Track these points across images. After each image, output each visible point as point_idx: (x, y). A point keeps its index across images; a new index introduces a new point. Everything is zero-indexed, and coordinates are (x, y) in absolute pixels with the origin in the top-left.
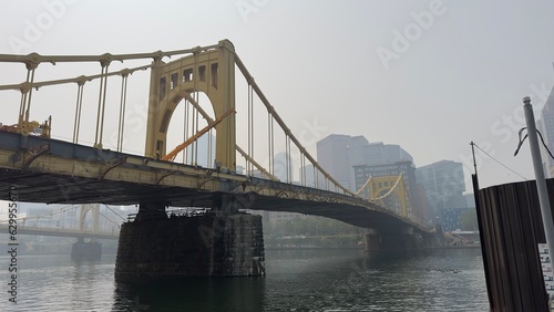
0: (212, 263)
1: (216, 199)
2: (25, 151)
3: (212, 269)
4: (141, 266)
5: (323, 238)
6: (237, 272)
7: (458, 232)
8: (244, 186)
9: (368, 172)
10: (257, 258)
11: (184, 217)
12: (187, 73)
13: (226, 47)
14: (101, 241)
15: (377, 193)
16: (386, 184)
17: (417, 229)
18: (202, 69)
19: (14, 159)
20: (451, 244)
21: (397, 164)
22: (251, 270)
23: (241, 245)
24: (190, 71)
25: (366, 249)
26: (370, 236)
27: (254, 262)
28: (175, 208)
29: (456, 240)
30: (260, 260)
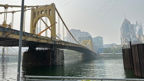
0: (51, 62)
1: (51, 46)
2: (6, 32)
3: (51, 64)
4: (30, 63)
5: (70, 55)
6: (57, 64)
7: (102, 54)
8: (59, 43)
9: (81, 39)
10: (62, 61)
11: (42, 50)
12: (42, 11)
13: (53, 5)
14: (9, 57)
15: (84, 44)
16: (87, 42)
17: (93, 53)
18: (46, 11)
19: (3, 35)
20: (101, 56)
21: (88, 37)
22: (61, 64)
23: (58, 57)
24: (43, 11)
25: (81, 58)
26: (82, 55)
27: (62, 62)
28: (39, 48)
29: (102, 56)
30: (63, 61)
